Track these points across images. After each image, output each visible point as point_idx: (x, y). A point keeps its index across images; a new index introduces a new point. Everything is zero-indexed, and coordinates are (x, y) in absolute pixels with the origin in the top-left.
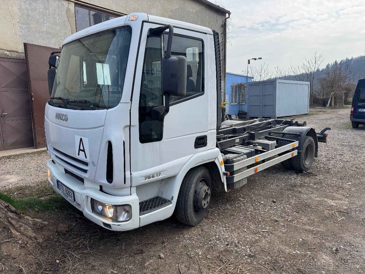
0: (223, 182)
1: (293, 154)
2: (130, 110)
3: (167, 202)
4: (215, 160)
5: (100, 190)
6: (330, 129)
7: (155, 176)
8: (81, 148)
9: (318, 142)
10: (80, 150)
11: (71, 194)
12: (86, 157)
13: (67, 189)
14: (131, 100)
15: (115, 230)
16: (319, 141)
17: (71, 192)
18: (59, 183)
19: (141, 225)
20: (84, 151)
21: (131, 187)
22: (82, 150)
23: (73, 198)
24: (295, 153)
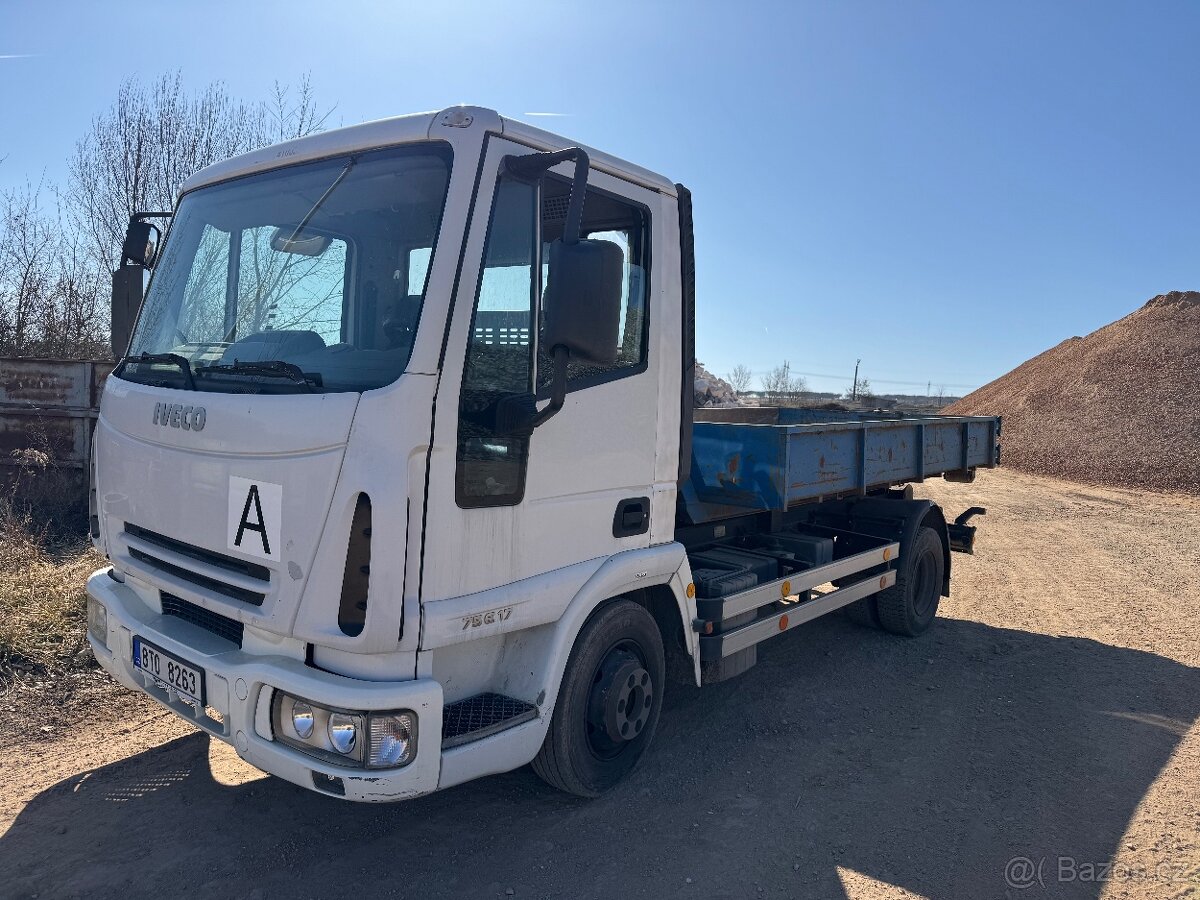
0: (690, 652)
1: (883, 581)
2: (435, 399)
3: (527, 710)
4: (670, 581)
5: (306, 663)
6: (981, 511)
7: (496, 617)
8: (253, 518)
9: (952, 552)
10: (244, 524)
11: (190, 680)
12: (267, 550)
13: (175, 663)
14: (440, 366)
15: (358, 798)
16: (954, 550)
17: (191, 674)
18: (142, 646)
19: (445, 784)
20: (260, 528)
21: (419, 650)
22: (252, 527)
23: (198, 695)
24: (890, 577)
